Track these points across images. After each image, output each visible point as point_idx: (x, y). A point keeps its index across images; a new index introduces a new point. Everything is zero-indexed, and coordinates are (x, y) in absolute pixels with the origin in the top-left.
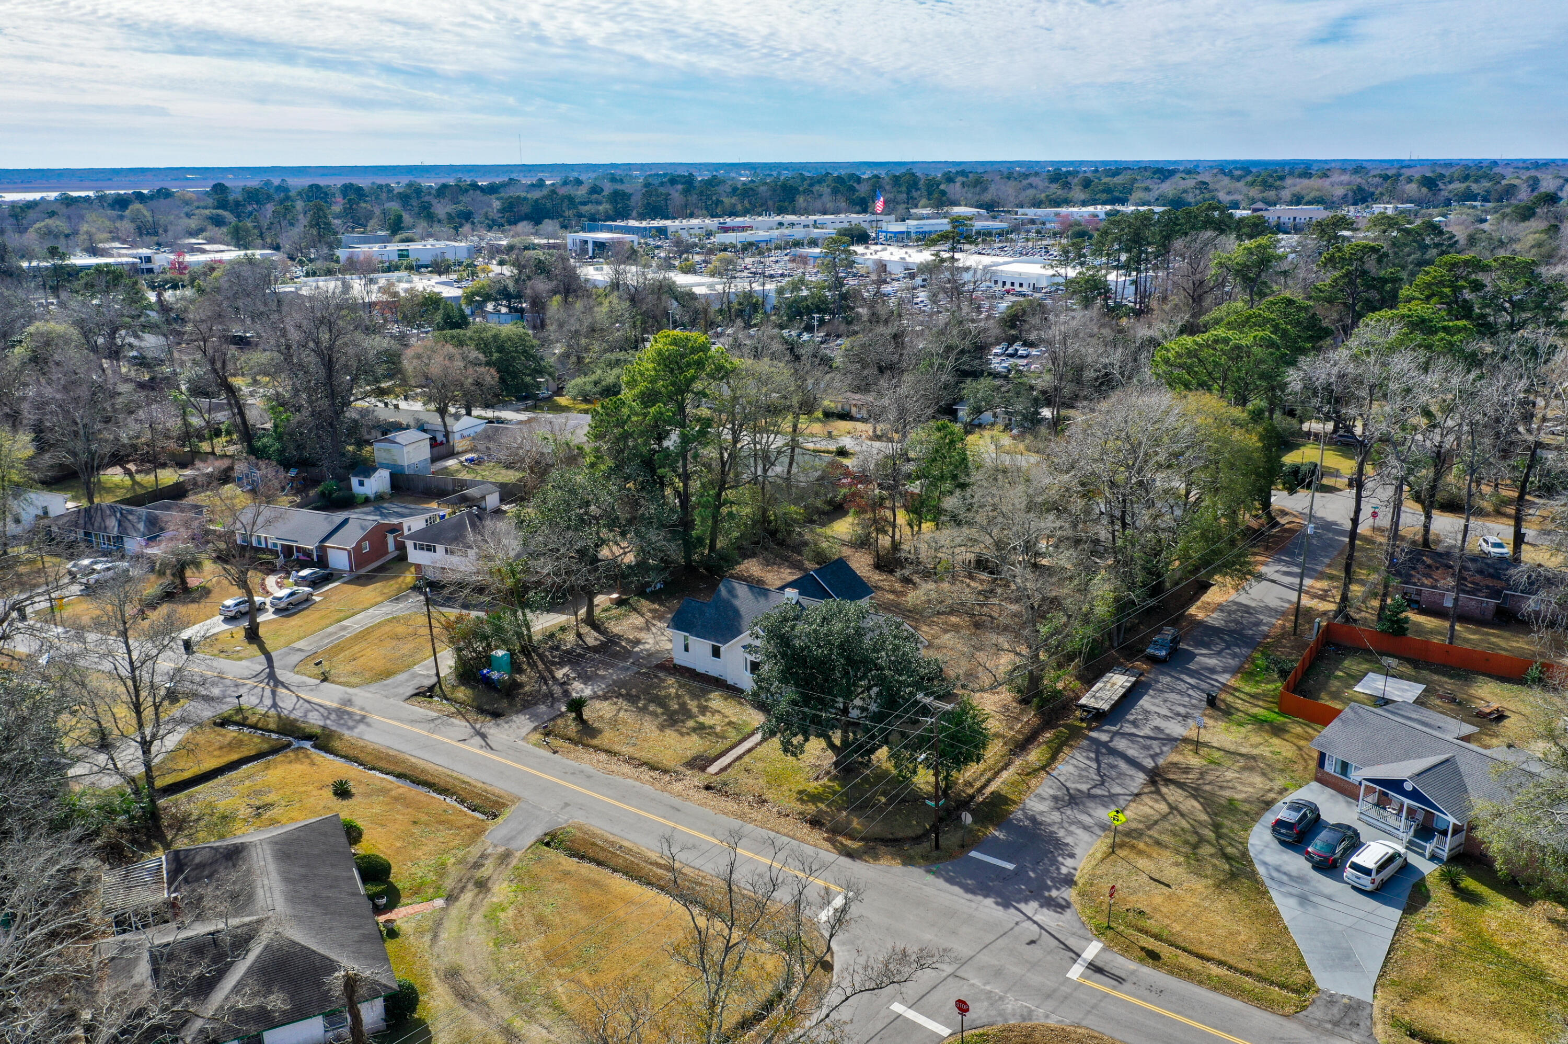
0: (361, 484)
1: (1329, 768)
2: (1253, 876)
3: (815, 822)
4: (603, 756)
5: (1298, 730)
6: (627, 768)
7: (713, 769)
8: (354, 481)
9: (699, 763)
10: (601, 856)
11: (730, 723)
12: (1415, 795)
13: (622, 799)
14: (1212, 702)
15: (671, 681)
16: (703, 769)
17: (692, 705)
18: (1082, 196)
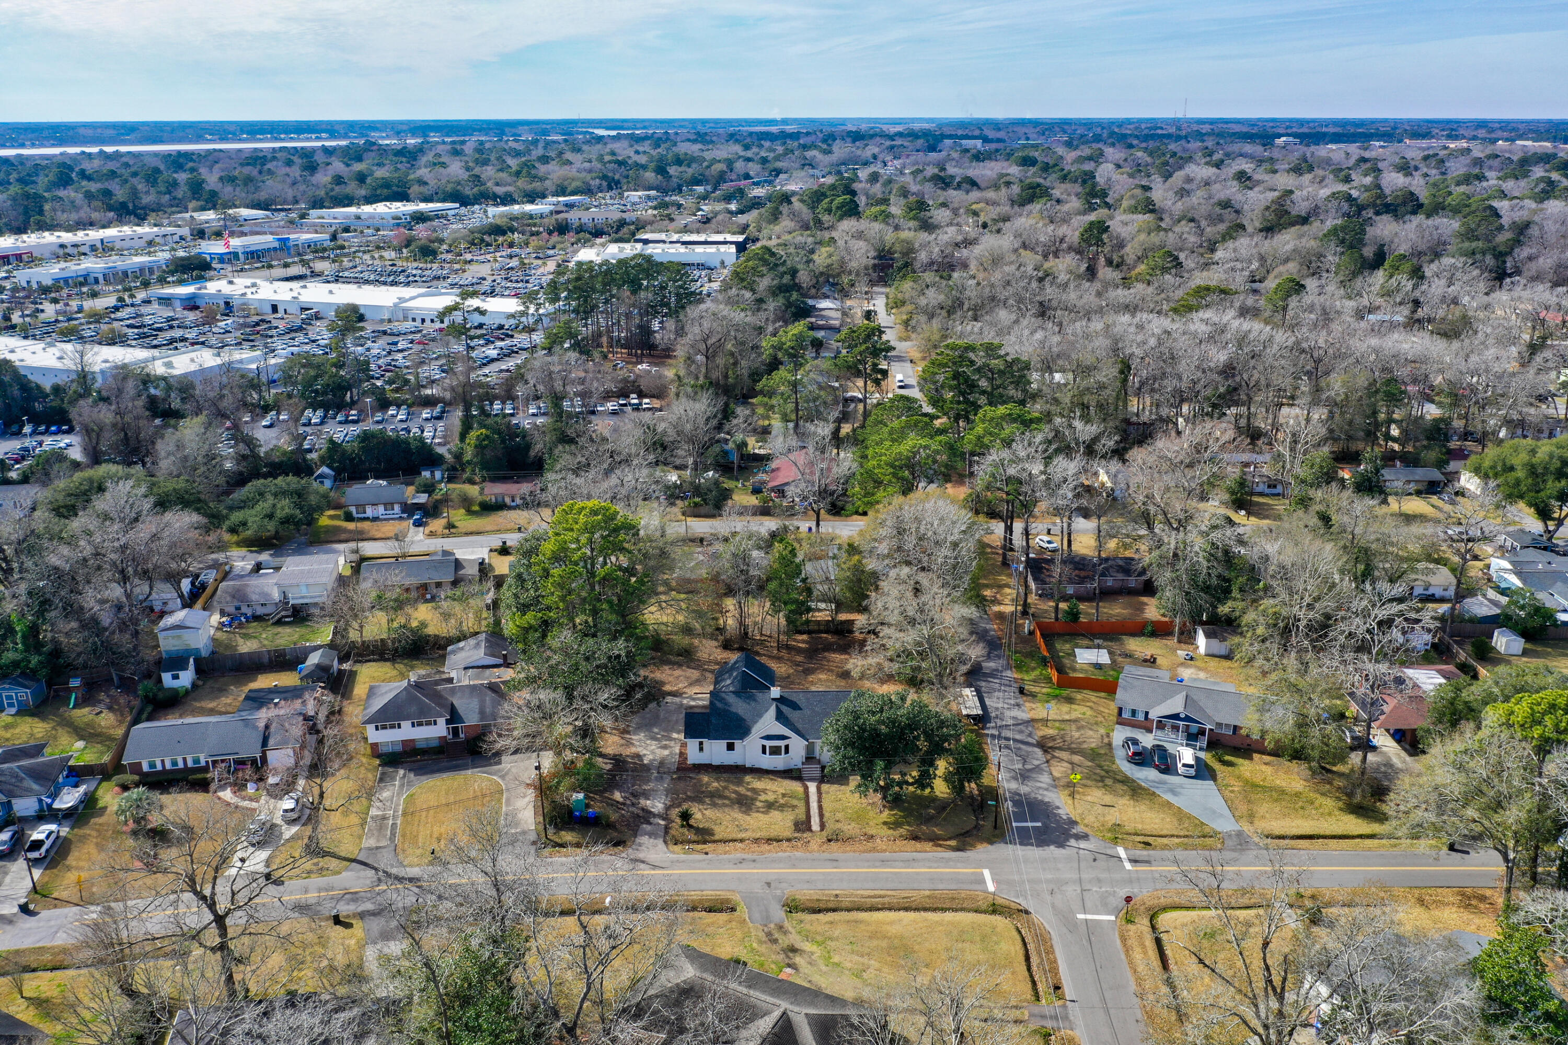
0: (176, 677)
1: (1126, 715)
2: (1141, 787)
3: (916, 838)
4: (739, 845)
5: (1079, 696)
6: (766, 847)
7: (815, 826)
8: (167, 678)
9: (803, 826)
10: (831, 905)
11: (784, 795)
12: (1188, 719)
13: (794, 866)
14: (1022, 691)
15: (706, 779)
16: (809, 829)
17: (741, 790)
18: (363, 192)
